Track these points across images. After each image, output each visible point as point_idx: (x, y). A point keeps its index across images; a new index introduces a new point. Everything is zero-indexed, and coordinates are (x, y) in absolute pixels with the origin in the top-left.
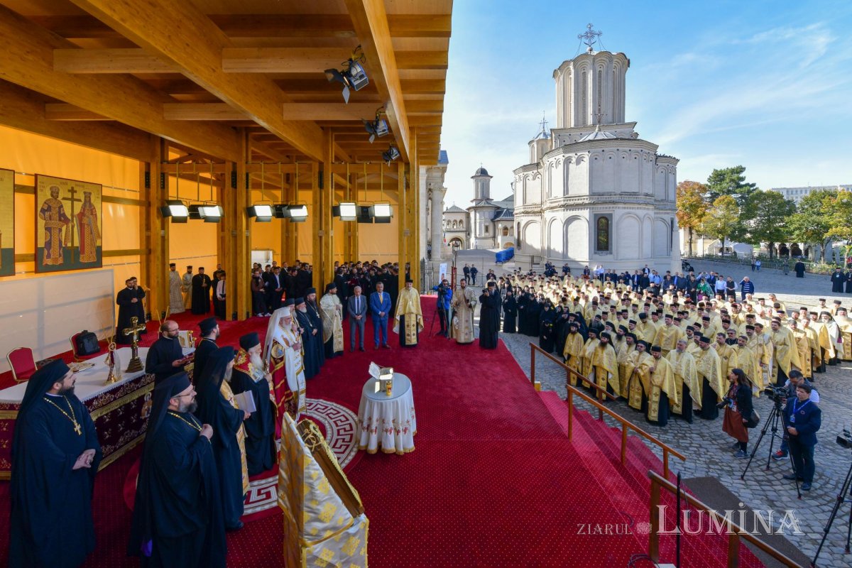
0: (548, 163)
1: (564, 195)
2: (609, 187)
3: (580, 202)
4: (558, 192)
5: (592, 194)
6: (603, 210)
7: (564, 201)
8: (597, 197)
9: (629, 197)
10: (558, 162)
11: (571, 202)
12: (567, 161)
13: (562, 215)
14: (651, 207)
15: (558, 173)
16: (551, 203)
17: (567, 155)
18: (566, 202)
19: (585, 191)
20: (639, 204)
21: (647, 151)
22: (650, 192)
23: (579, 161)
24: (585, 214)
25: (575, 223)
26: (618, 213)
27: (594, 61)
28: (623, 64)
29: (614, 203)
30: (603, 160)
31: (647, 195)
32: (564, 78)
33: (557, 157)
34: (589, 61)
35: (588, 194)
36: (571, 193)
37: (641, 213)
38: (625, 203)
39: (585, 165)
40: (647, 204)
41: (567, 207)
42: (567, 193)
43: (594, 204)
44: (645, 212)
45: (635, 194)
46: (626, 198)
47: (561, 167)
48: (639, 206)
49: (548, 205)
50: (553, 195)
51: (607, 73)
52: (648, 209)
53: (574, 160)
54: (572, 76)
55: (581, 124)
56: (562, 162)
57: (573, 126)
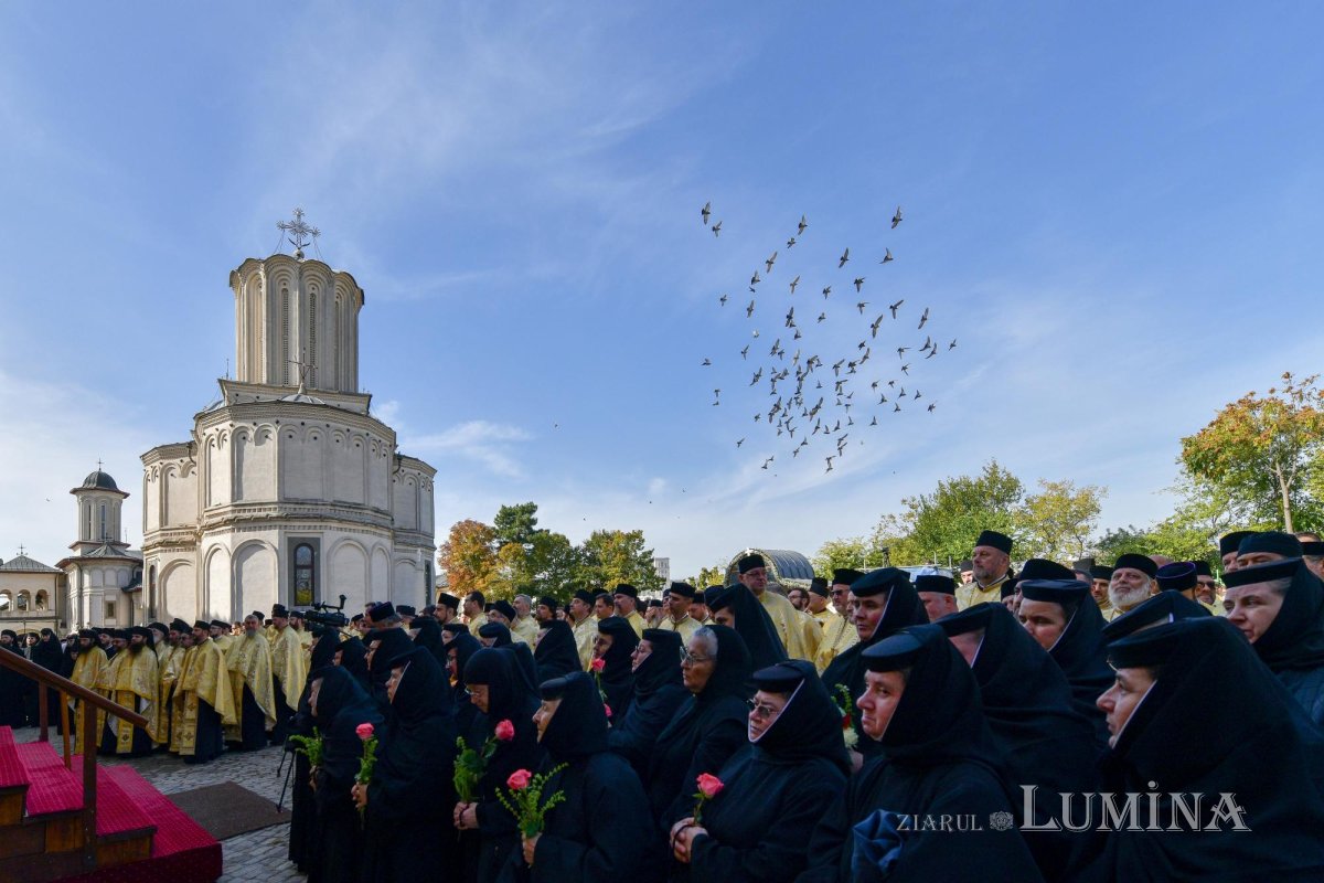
0: (204, 438)
1: (233, 500)
2: (313, 490)
3: (263, 514)
4: (222, 493)
5: (284, 500)
6: (302, 530)
7: (233, 511)
8: (292, 506)
9: (348, 512)
10: (221, 438)
11: (247, 515)
12: (239, 438)
13: (226, 540)
14: (386, 533)
15: (221, 458)
16: (210, 517)
17: (238, 425)
18: (237, 514)
19: (272, 494)
20: (366, 524)
21: (378, 438)
22: (384, 507)
23: (261, 437)
24: (272, 537)
25: (258, 555)
26: (330, 536)
27: (301, 274)
28: (353, 294)
29: (321, 518)
30: (303, 441)
31: (377, 511)
32: (248, 292)
33: (220, 427)
34: (294, 272)
35: (276, 500)
36: (247, 498)
37: (369, 539)
38: (341, 521)
39: (272, 445)
40: (377, 526)
41: (236, 524)
42: (240, 498)
43: (287, 518)
44: (376, 539)
45: (357, 506)
46: (344, 513)
47: (227, 445)
48: (366, 528)
49: (206, 521)
50: (213, 503)
51: (324, 301)
52: (381, 535)
53: (251, 434)
54: (263, 290)
55: (279, 379)
56: (228, 438)
57: (264, 381)
